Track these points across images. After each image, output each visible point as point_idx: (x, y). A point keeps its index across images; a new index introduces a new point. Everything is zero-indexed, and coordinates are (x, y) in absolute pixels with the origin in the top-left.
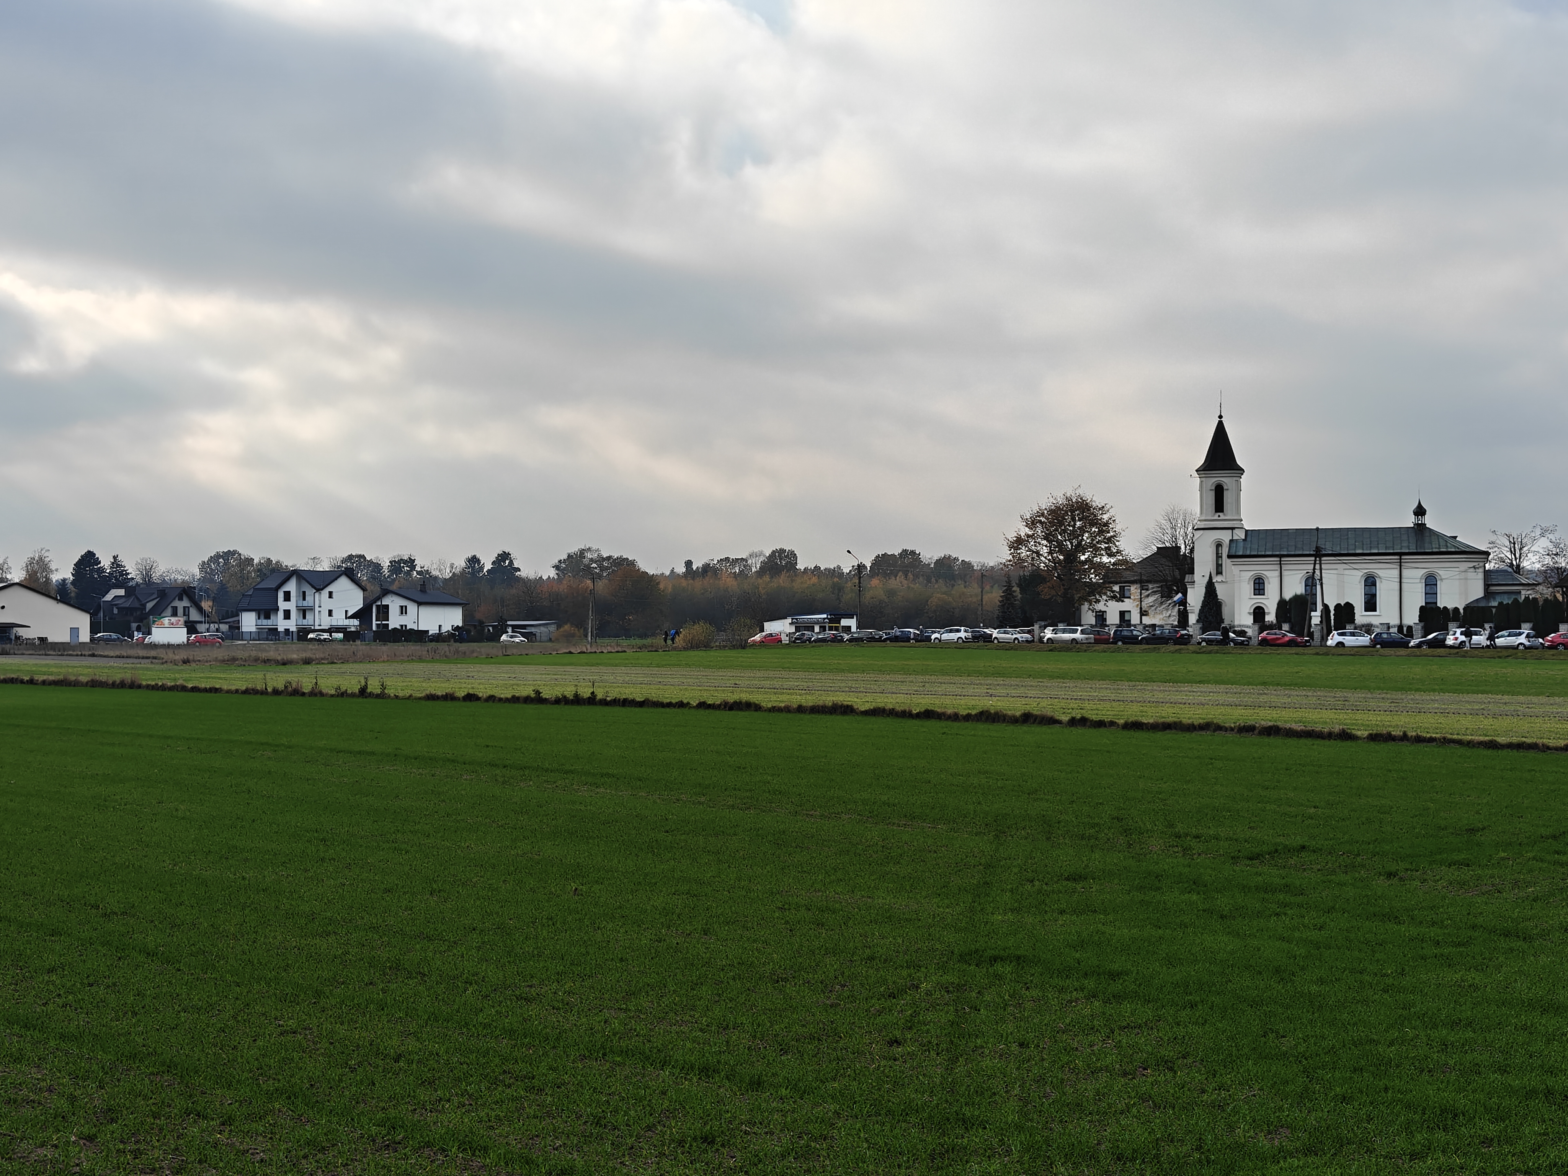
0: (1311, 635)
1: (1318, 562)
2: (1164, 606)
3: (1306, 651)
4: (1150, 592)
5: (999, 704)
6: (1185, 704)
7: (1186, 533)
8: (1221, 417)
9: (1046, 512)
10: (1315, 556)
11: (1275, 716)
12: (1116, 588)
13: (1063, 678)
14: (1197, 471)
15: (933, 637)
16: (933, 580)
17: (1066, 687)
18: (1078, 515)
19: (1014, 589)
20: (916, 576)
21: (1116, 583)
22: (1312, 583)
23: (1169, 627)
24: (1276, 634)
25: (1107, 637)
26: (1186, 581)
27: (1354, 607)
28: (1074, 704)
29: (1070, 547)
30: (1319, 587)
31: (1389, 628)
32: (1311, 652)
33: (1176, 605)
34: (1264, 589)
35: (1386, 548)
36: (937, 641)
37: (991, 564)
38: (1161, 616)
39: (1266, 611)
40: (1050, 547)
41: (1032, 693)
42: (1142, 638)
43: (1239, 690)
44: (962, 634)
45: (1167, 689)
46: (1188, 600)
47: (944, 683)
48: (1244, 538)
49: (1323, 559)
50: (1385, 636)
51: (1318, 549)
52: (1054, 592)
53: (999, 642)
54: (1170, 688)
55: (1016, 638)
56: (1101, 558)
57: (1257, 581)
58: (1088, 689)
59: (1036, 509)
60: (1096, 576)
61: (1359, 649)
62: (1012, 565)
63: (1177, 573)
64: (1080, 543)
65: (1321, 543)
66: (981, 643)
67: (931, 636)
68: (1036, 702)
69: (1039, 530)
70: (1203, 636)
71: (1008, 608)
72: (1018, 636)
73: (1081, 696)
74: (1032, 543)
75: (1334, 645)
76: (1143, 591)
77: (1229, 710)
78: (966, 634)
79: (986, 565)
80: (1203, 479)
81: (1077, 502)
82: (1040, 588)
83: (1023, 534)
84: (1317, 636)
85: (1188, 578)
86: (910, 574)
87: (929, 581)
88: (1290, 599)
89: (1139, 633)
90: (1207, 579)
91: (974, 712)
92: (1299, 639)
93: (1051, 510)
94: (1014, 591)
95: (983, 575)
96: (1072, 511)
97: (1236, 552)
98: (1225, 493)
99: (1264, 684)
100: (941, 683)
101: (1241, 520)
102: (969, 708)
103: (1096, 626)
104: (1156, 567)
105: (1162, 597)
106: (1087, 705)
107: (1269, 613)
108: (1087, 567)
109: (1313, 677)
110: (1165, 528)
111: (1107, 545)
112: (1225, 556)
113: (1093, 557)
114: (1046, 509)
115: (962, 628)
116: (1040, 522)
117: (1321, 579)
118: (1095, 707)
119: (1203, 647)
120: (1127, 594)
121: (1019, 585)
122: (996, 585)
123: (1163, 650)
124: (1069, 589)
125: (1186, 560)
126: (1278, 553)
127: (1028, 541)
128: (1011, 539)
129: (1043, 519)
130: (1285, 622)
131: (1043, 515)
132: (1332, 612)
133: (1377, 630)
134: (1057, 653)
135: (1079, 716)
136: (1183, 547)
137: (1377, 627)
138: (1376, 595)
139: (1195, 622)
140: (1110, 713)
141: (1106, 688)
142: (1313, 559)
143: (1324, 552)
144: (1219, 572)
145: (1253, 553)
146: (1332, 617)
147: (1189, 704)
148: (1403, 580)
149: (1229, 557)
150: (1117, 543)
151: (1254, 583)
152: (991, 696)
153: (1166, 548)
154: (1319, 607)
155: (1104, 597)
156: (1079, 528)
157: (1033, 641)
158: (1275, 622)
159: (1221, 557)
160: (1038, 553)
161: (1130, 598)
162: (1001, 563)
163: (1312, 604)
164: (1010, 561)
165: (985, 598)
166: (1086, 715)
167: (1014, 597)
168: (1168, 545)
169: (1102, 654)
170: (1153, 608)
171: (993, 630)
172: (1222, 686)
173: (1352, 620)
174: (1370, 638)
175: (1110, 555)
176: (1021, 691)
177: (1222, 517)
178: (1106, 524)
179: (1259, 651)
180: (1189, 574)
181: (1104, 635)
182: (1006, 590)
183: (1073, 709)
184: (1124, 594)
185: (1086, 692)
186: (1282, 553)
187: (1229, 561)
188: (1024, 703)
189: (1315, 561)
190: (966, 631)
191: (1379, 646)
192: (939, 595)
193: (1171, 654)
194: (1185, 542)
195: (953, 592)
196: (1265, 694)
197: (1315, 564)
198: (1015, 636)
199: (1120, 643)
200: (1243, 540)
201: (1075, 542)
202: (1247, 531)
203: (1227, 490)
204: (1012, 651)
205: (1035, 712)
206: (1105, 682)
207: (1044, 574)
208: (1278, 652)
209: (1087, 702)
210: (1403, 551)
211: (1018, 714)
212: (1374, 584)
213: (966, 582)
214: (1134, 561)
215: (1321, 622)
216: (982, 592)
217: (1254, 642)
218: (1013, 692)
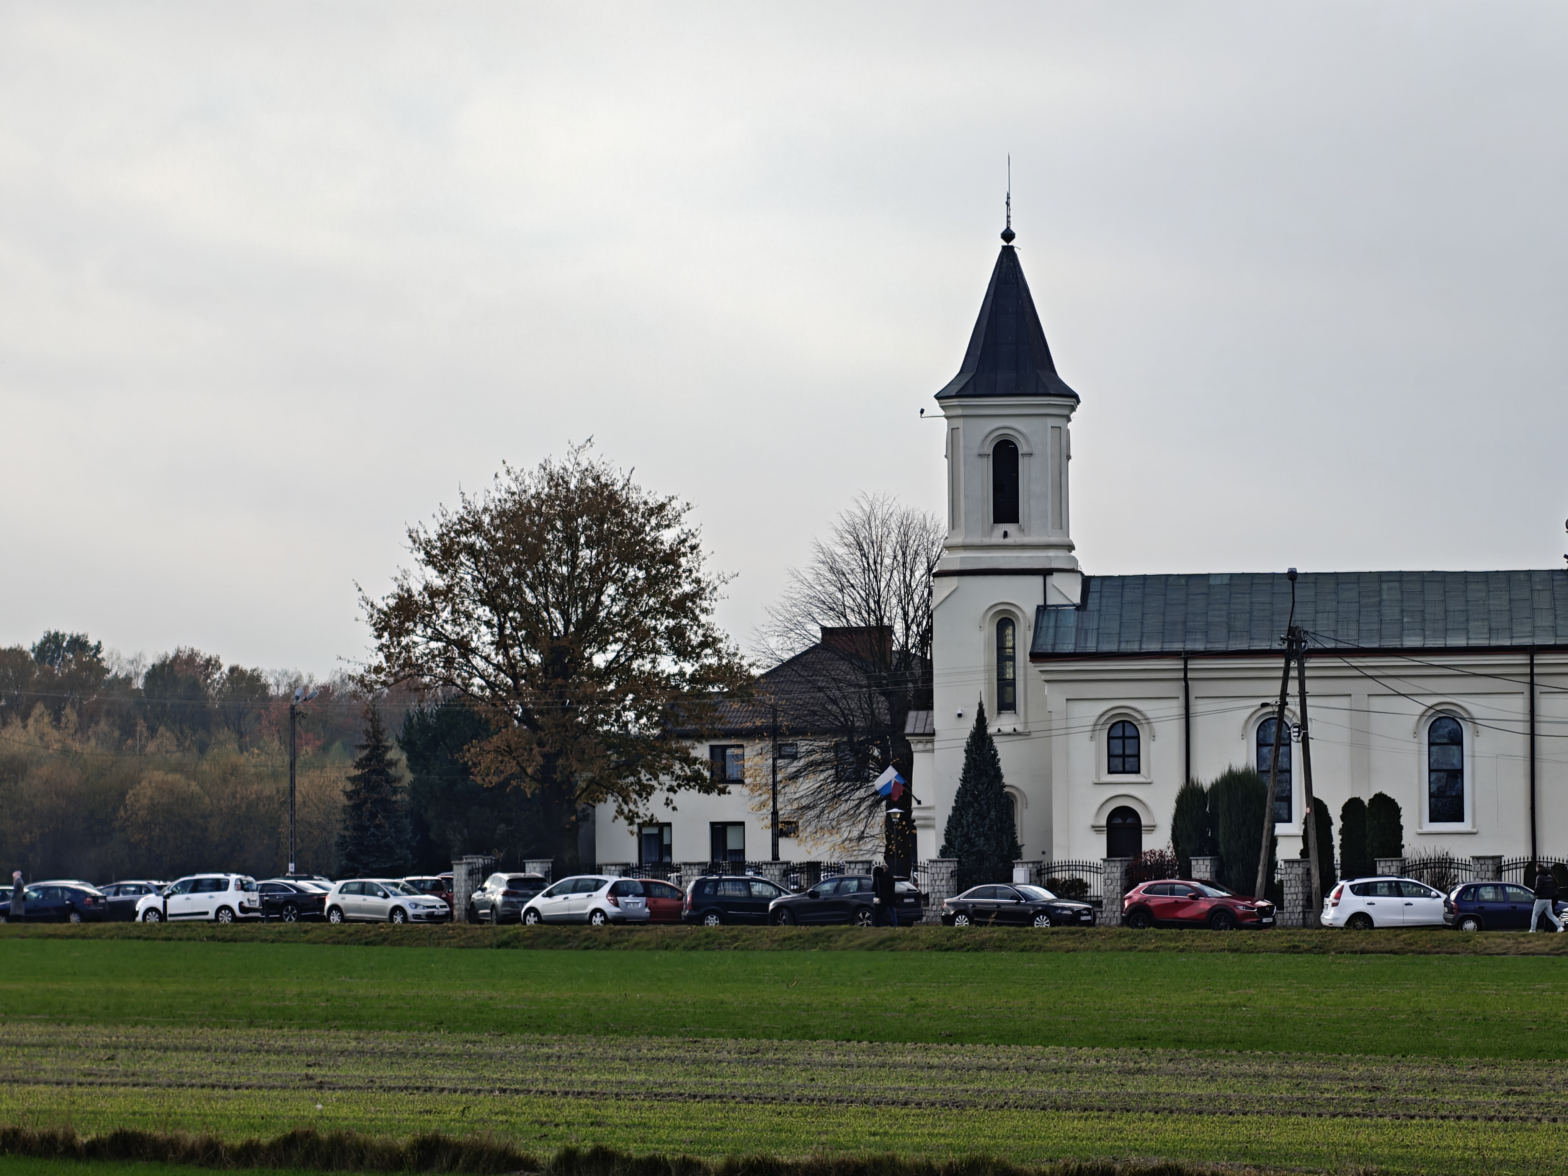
0: (1275, 892)
1: (1294, 673)
2: (844, 807)
3: (1262, 942)
4: (802, 762)
5: (344, 1111)
6: (906, 1104)
7: (908, 586)
8: (1008, 235)
9: (486, 519)
10: (1287, 655)
11: (1170, 1136)
12: (702, 751)
13: (541, 1028)
14: (938, 397)
15: (142, 904)
16: (141, 727)
17: (548, 1058)
18: (586, 527)
19: (391, 755)
20: (88, 718)
21: (699, 737)
22: (1279, 737)
23: (857, 871)
24: (1173, 892)
25: (674, 903)
26: (909, 729)
27: (1398, 810)
28: (572, 1110)
29: (560, 626)
30: (1296, 749)
31: (1499, 871)
32: (1275, 943)
33: (877, 803)
34: (1138, 756)
35: (1491, 632)
36: (153, 918)
37: (322, 678)
38: (837, 838)
39: (1144, 822)
40: (501, 627)
41: (446, 1076)
42: (779, 907)
43: (1065, 1062)
44: (232, 897)
45: (853, 1058)
46: (916, 791)
47: (176, 1049)
48: (1077, 600)
49: (1310, 663)
50: (1488, 894)
51: (1294, 635)
52: (511, 767)
53: (343, 919)
54: (863, 1058)
55: (397, 909)
56: (653, 661)
57: (1118, 732)
58: (617, 1064)
59: (455, 510)
60: (638, 718)
61: (1418, 933)
62: (384, 683)
63: (882, 705)
64: (590, 617)
65: (1303, 618)
66: (290, 924)
67: (133, 903)
68: (458, 1103)
69: (467, 571)
70: (960, 898)
71: (373, 816)
72: (403, 900)
73: (595, 1083)
74: (445, 615)
75: (1341, 922)
76: (780, 762)
77: (1035, 1119)
78: (242, 896)
79: (305, 681)
80: (959, 423)
81: (583, 491)
82: (470, 753)
83: (416, 588)
84: (1293, 894)
85: (913, 721)
86: (68, 710)
87: (128, 731)
88: (1215, 787)
89: (768, 891)
90: (970, 723)
91: (266, 1138)
92: (1241, 907)
93: (502, 514)
94: (392, 764)
95: (294, 713)
96: (568, 518)
97: (1054, 645)
98: (1023, 465)
99: (1139, 1040)
100: (166, 1049)
101: (1071, 547)
102: (252, 1126)
103: (639, 869)
104: (820, 689)
105: (838, 779)
106: (611, 1111)
107: (1152, 828)
108: (612, 687)
109: (1283, 1021)
110: (846, 569)
111: (672, 623)
112: (1022, 655)
113: (630, 659)
114: (485, 510)
115: (233, 878)
116: (470, 549)
117: (1303, 725)
118: (636, 1118)
119: (960, 930)
120: (732, 771)
121: (407, 745)
122: (338, 744)
123: (842, 941)
124: (558, 755)
125: (908, 666)
126: (1177, 646)
127: (432, 607)
128: (382, 605)
129: (479, 542)
130: (1200, 853)
131: (477, 527)
132: (1337, 825)
133: (1466, 878)
134: (521, 952)
135: (587, 1147)
136: (899, 627)
137: (1466, 867)
138: (1461, 771)
139: (934, 855)
140: (686, 1135)
141: (671, 1060)
142: (1280, 663)
143: (1311, 645)
144: (1006, 704)
145: (1105, 648)
146: (1337, 840)
147: (919, 1105)
148: (1541, 729)
149: (1036, 657)
150: (703, 618)
151: (1110, 738)
152: (320, 1086)
153: (849, 631)
154: (1300, 808)
155: (666, 779)
156: (589, 569)
157: (449, 916)
158: (1169, 853)
159: (1013, 658)
160: (464, 647)
161: (741, 782)
162: (351, 677)
163: (1278, 799)
164: (378, 670)
165: (303, 783)
166: (611, 1143)
167: (390, 780)
168: (854, 620)
169: (657, 956)
170: (812, 813)
171: (326, 883)
172: (1017, 1049)
173: (1394, 848)
174: (1447, 902)
175: (683, 652)
176: (408, 1071)
177: (1015, 534)
178: (672, 557)
179: (1125, 942)
180: (918, 709)
181: (662, 896)
182: (368, 759)
183: (569, 1124)
184: (724, 769)
185: (611, 1071)
186: (1190, 647)
187: (1034, 669)
188: (420, 1107)
189: (1287, 670)
190: (243, 887)
191: (1470, 925)
192: (158, 776)
193: (865, 954)
194: (906, 614)
195: (205, 766)
196: (1140, 1071)
197: (1285, 680)
198: (393, 901)
199: (712, 921)
200: (1078, 608)
201: (576, 614)
202: (1087, 581)
203: (1030, 455)
204: (386, 949)
205: (455, 1137)
206: (665, 1041)
207: (481, 707)
208: (1181, 945)
209: (612, 1101)
210: (1538, 642)
211: (403, 1141)
212: (1457, 740)
213: (241, 735)
214: (756, 672)
215: (1304, 853)
216: (292, 765)
217: (1111, 914)
218: (386, 1073)
